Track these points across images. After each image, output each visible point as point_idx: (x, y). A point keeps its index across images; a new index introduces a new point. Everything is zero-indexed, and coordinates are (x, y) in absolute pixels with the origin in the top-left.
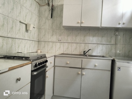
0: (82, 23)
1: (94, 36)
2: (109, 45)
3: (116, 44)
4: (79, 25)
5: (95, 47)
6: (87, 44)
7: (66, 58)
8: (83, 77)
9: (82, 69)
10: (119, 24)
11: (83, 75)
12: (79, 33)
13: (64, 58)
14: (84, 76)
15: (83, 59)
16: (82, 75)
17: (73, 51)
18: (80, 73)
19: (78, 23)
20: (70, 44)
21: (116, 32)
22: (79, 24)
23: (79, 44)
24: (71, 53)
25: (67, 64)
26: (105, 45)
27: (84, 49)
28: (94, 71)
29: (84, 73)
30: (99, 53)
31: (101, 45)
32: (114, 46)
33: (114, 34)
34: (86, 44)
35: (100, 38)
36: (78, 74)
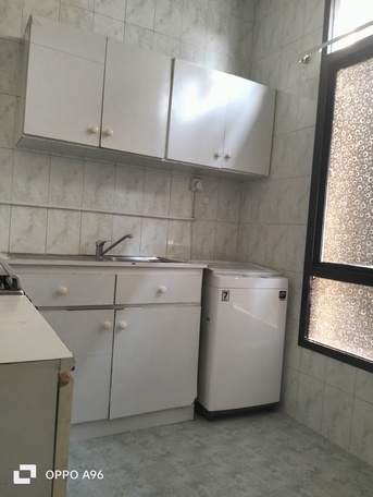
0: (107, 134)
1: (130, 188)
2: (175, 222)
3: (193, 219)
4: (92, 141)
5: (135, 227)
6: (107, 216)
7: (51, 271)
8: (119, 337)
9: (116, 308)
10: (216, 156)
11: (120, 328)
12: (76, 173)
13: (44, 271)
14: (122, 333)
15: (118, 273)
16: (117, 329)
17: (54, 243)
18: (109, 324)
19: (91, 132)
20: (41, 211)
21: (195, 180)
22: (92, 136)
23: (75, 214)
24: (42, 252)
25: (59, 294)
26: (164, 222)
27: (98, 233)
28: (154, 310)
29: (124, 324)
30: (147, 247)
31: (152, 220)
32: (189, 224)
33: (190, 189)
34: (102, 215)
35: (149, 197)
36: (103, 328)
